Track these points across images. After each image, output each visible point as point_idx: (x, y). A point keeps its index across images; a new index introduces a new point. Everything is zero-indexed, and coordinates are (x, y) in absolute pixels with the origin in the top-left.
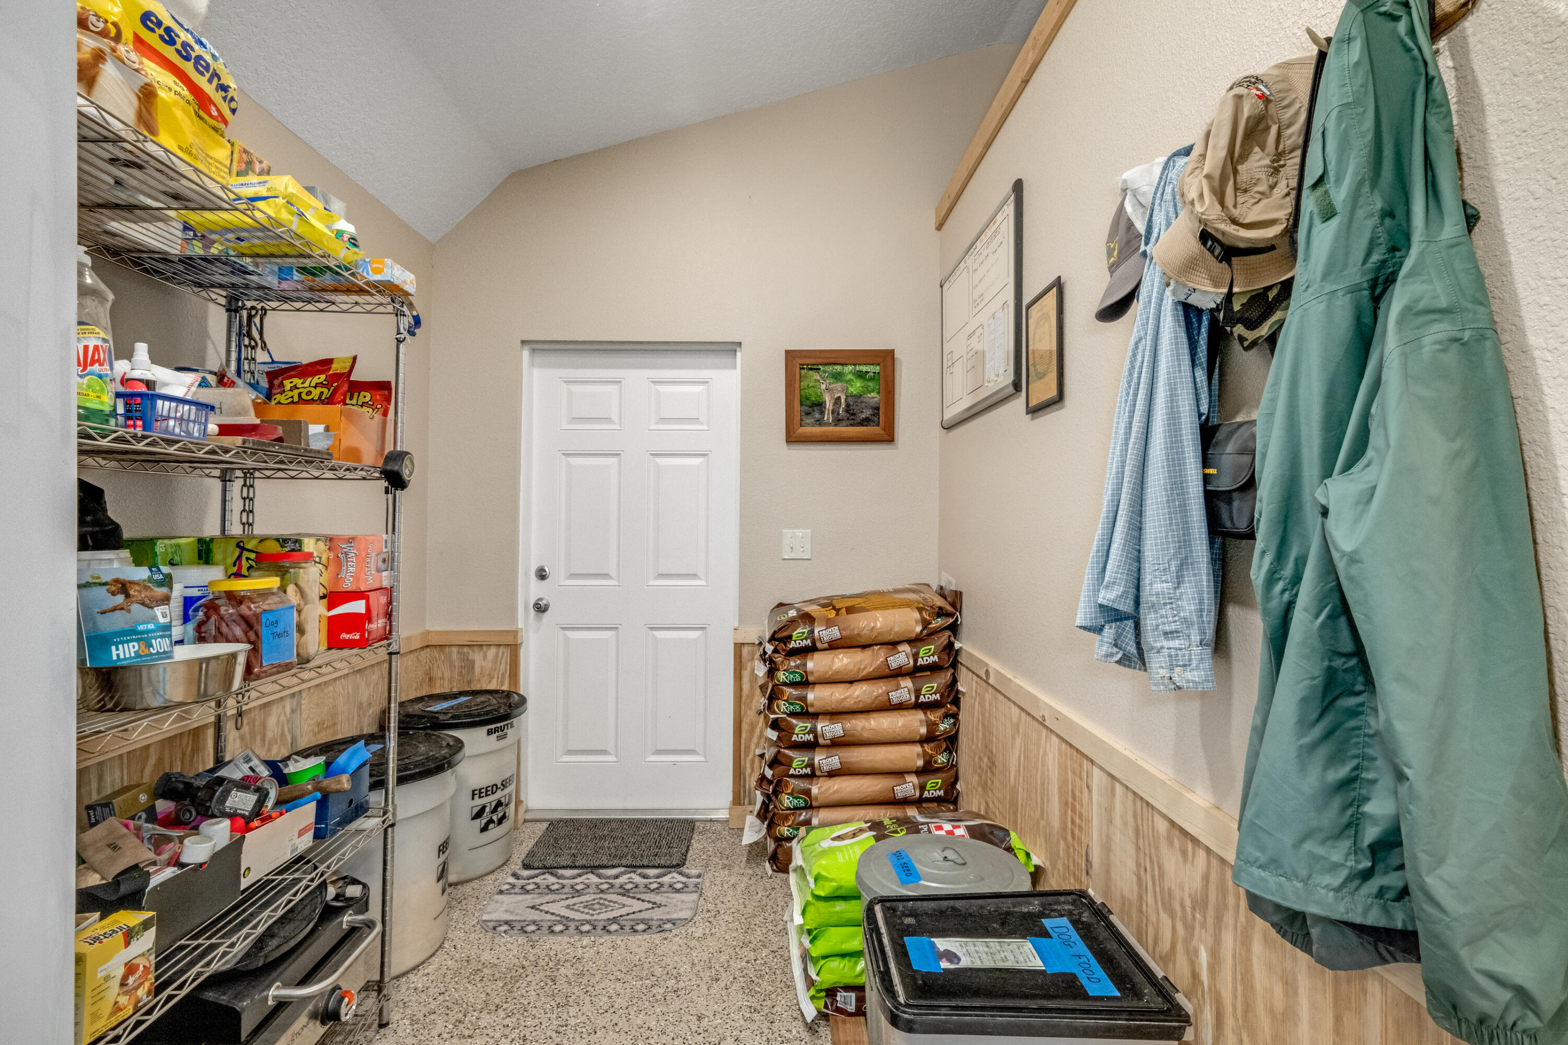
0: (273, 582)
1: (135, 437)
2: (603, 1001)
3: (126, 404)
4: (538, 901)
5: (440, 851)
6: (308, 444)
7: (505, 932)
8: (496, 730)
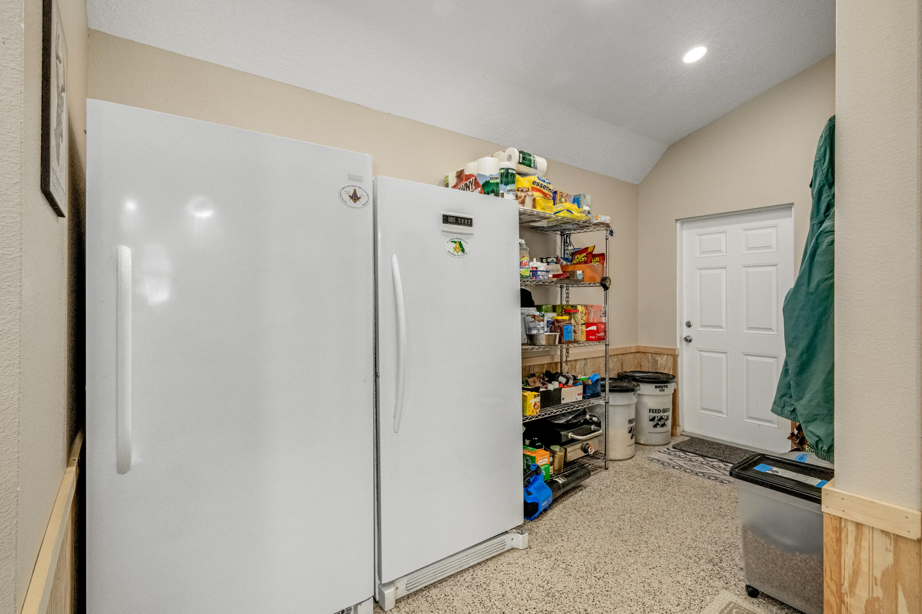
0: (566, 317)
1: (533, 281)
2: (684, 490)
3: (532, 273)
4: (673, 458)
5: (629, 422)
6: (577, 277)
7: (655, 462)
8: (659, 387)
